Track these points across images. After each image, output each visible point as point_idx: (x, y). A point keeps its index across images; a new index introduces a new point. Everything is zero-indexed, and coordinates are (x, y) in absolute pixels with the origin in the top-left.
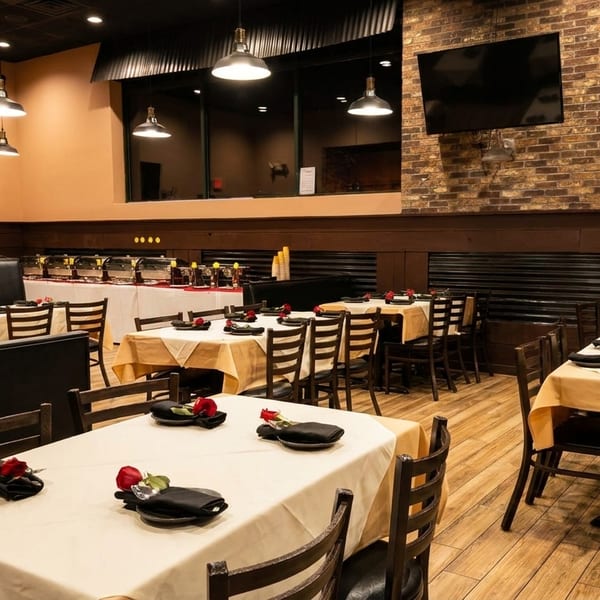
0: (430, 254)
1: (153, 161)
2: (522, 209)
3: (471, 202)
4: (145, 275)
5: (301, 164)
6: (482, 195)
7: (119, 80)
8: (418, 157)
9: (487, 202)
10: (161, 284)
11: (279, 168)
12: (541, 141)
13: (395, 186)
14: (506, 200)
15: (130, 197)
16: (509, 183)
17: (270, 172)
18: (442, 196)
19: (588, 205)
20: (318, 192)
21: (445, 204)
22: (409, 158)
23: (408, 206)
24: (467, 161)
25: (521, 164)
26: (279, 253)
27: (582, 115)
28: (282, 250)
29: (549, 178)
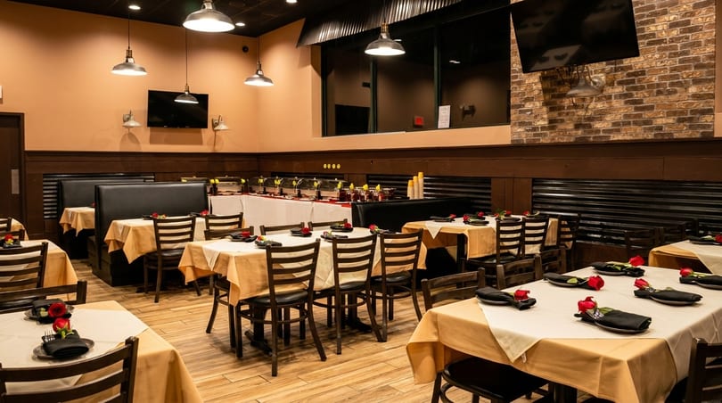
0: (534, 180)
1: (363, 106)
2: (612, 139)
3: (568, 132)
4: (323, 193)
5: (441, 104)
6: (577, 127)
7: (318, 44)
8: (524, 94)
9: (580, 132)
10: (332, 201)
11: (467, 108)
12: (629, 75)
13: (506, 120)
14: (598, 131)
15: (325, 133)
16: (600, 115)
17: (461, 112)
18: (543, 128)
19: (671, 134)
20: (452, 126)
21: (545, 135)
22: (517, 95)
23: (516, 137)
24: (563, 96)
25: (610, 97)
26: (415, 177)
27: (665, 49)
28: (417, 175)
29: (636, 109)
